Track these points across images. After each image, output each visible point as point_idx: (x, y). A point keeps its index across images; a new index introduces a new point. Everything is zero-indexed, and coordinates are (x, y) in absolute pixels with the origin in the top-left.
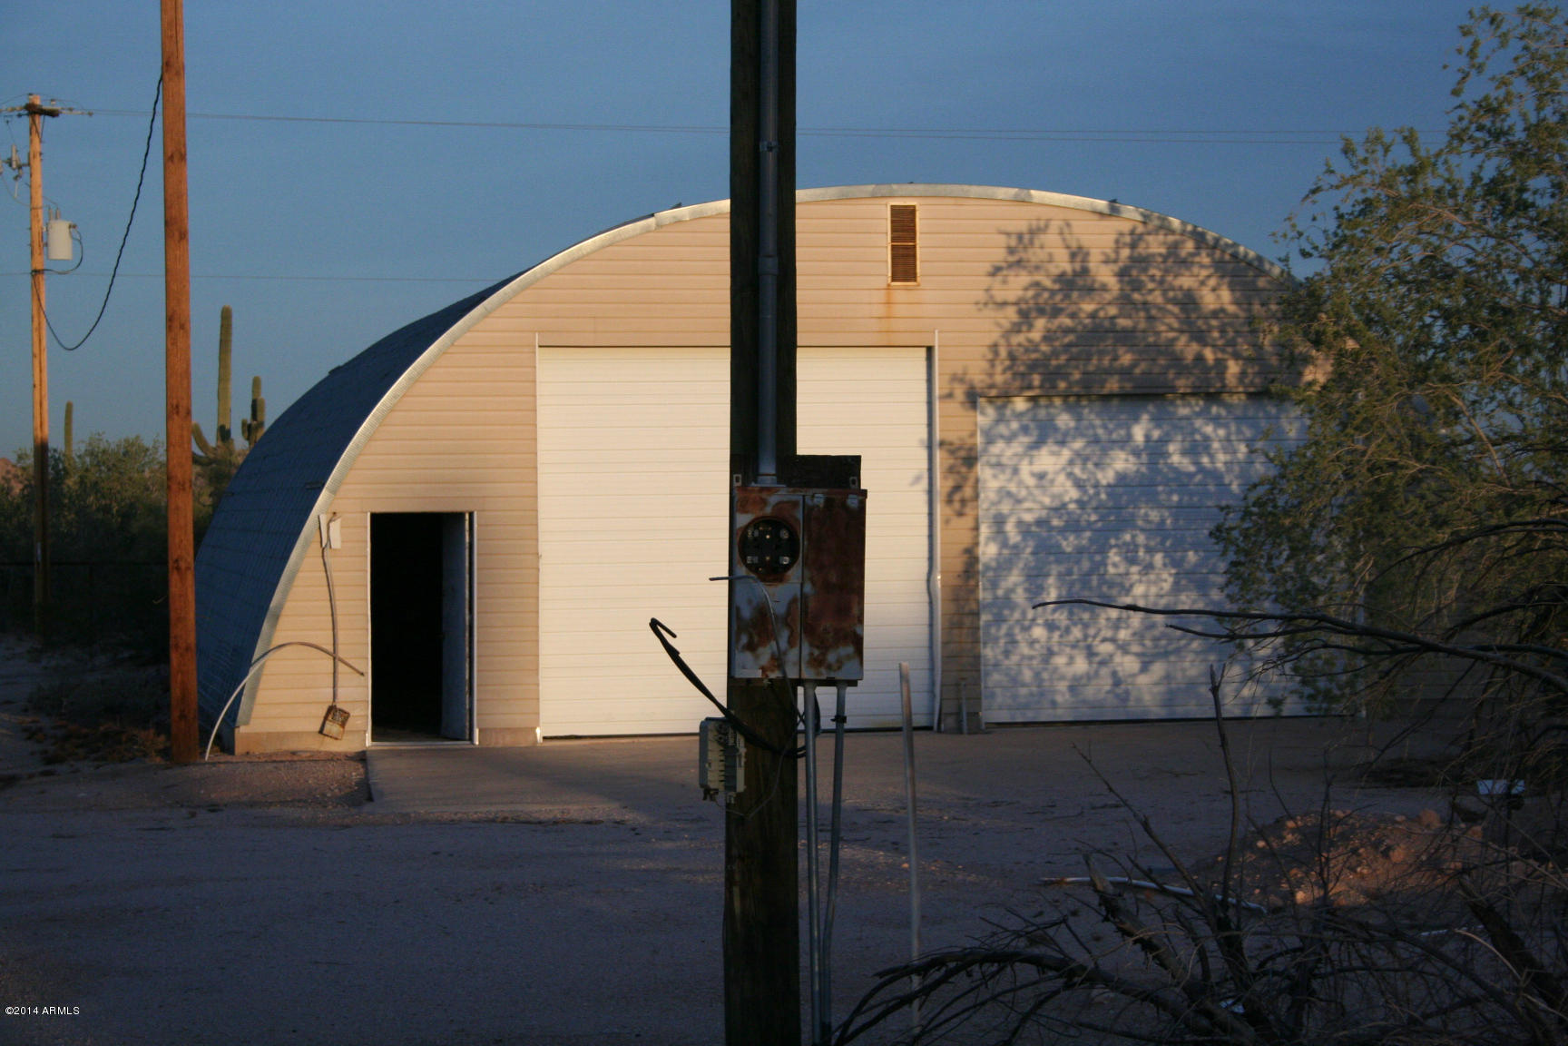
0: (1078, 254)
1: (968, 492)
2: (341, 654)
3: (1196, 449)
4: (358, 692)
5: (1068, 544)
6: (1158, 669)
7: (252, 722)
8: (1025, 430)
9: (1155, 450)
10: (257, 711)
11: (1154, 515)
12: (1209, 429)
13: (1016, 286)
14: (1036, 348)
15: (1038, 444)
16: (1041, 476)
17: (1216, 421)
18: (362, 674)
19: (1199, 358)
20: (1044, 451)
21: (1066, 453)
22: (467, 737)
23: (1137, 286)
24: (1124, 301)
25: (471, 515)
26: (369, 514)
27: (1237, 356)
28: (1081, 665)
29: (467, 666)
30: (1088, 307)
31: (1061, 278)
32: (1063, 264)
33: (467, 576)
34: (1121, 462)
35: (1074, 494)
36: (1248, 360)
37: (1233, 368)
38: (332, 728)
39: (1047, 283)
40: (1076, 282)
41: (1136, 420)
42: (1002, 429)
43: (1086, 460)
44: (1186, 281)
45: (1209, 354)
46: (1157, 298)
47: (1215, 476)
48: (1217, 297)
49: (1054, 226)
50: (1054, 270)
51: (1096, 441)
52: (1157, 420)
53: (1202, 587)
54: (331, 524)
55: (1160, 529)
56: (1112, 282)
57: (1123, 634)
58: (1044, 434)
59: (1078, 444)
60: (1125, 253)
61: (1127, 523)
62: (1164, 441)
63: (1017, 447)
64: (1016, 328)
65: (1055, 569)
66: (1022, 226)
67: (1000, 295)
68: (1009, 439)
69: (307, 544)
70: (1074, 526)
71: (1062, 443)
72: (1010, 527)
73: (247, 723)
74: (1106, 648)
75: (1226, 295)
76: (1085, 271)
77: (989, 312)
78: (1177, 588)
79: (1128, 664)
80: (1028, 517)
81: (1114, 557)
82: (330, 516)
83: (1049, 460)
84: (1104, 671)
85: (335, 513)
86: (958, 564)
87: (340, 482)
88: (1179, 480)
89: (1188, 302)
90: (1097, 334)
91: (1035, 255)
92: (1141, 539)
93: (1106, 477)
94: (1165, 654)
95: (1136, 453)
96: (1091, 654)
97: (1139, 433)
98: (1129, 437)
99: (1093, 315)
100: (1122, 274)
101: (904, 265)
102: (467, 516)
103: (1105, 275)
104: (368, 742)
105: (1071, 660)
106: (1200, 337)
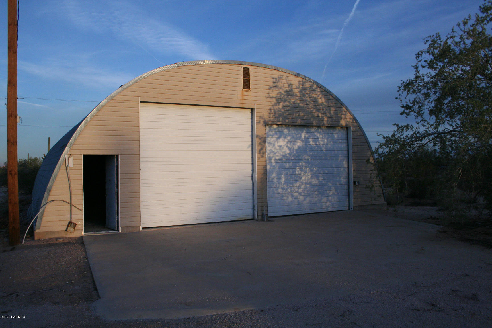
0: (290, 85)
1: (264, 150)
2: (73, 203)
3: (316, 140)
4: (79, 217)
5: (287, 165)
6: (308, 199)
7: (41, 228)
8: (276, 133)
9: (306, 141)
10: (43, 224)
11: (307, 158)
12: (318, 135)
13: (275, 93)
14: (280, 110)
15: (279, 138)
16: (280, 146)
17: (320, 133)
18: (81, 210)
19: (318, 116)
20: (281, 140)
21: (286, 140)
22: (117, 229)
23: (304, 96)
24: (301, 99)
25: (117, 156)
26: (83, 155)
27: (326, 116)
28: (290, 199)
29: (116, 206)
30: (293, 100)
31: (286, 91)
32: (286, 88)
33: (116, 176)
34: (299, 143)
35: (288, 152)
36: (328, 117)
37: (325, 119)
38: (71, 229)
39: (283, 92)
40: (289, 93)
41: (302, 132)
42: (271, 133)
43: (291, 142)
44: (315, 96)
45: (320, 115)
46: (308, 99)
47: (320, 147)
48: (322, 100)
49: (284, 78)
50: (285, 89)
51: (293, 138)
52: (307, 132)
53: (318, 177)
54: (69, 159)
55: (307, 162)
56: (298, 94)
57: (300, 190)
58: (281, 135)
59: (289, 138)
60: (301, 86)
61: (301, 160)
62: (308, 138)
63: (274, 138)
64: (275, 105)
65: (284, 173)
66: (277, 77)
67: (271, 95)
68: (272, 136)
69: (61, 165)
70: (288, 161)
71: (285, 138)
72: (273, 161)
73: (39, 229)
74: (296, 194)
75: (323, 100)
76: (292, 90)
77: (269, 99)
78: (312, 177)
79: (301, 198)
80: (277, 158)
81: (297, 169)
82: (69, 155)
83: (282, 142)
84: (296, 200)
85: (71, 155)
86: (262, 172)
87: (73, 144)
88: (312, 149)
89: (315, 101)
90: (295, 107)
91: (280, 85)
92: (304, 164)
93: (296, 147)
94: (309, 195)
95: (302, 141)
96: (292, 196)
97: (303, 135)
98: (301, 136)
99: (294, 102)
100: (300, 92)
101: (246, 85)
102: (116, 157)
103: (296, 91)
104: (83, 233)
105: (288, 197)
106: (318, 110)
